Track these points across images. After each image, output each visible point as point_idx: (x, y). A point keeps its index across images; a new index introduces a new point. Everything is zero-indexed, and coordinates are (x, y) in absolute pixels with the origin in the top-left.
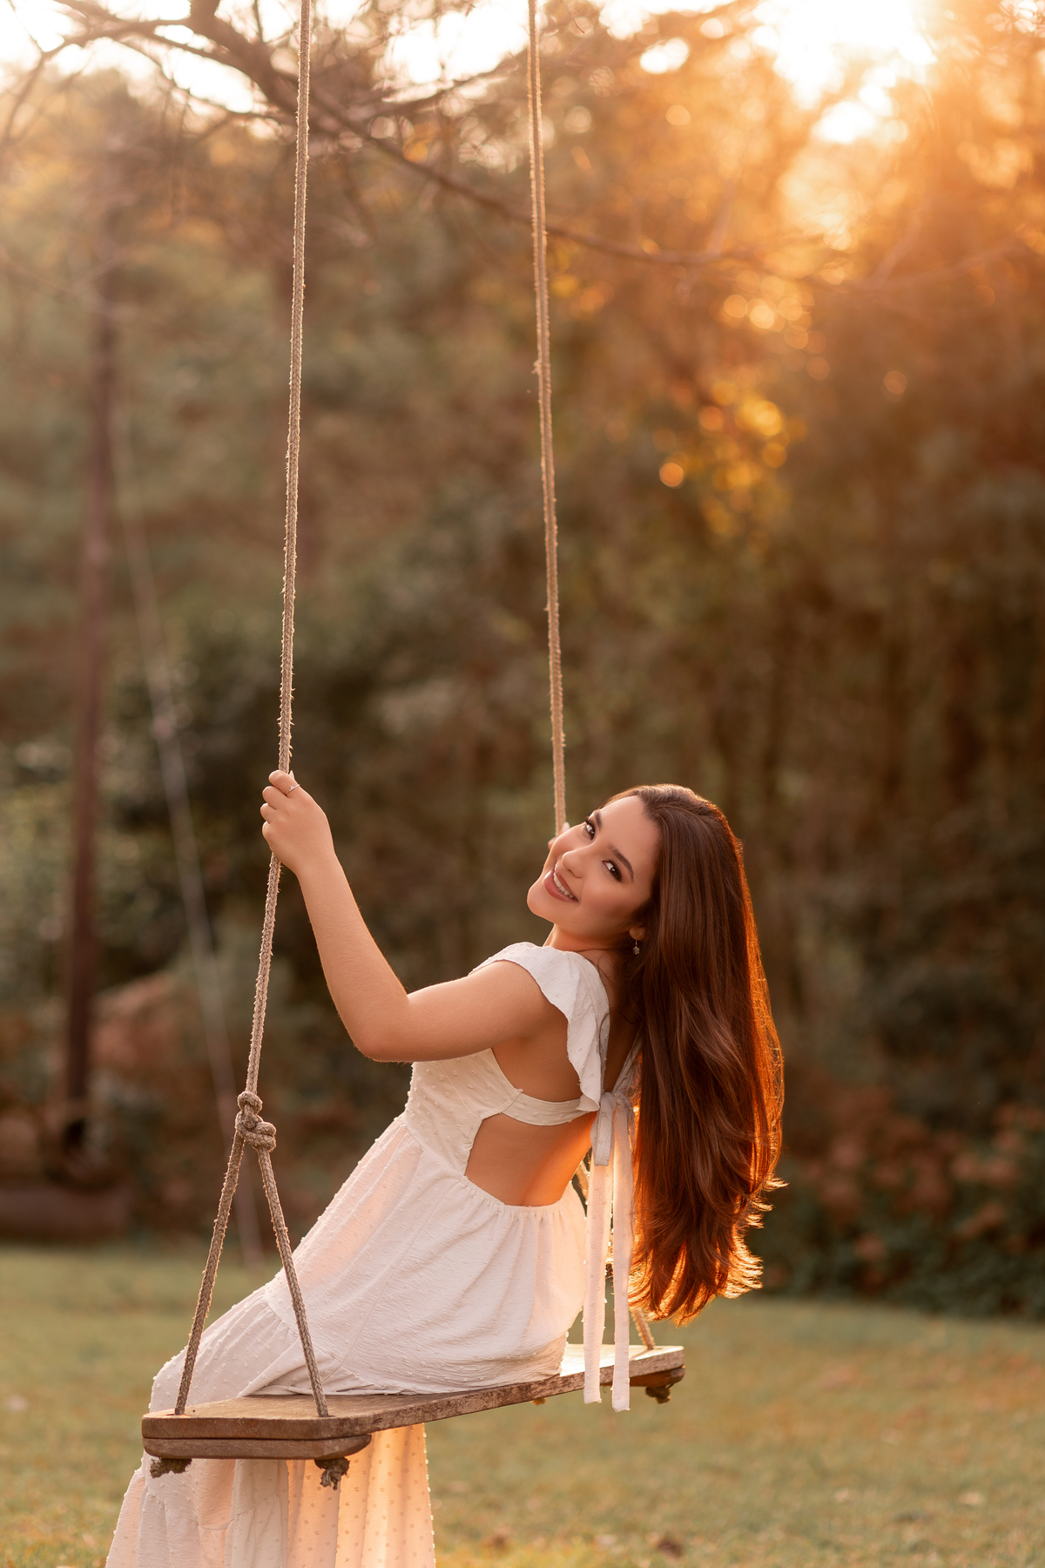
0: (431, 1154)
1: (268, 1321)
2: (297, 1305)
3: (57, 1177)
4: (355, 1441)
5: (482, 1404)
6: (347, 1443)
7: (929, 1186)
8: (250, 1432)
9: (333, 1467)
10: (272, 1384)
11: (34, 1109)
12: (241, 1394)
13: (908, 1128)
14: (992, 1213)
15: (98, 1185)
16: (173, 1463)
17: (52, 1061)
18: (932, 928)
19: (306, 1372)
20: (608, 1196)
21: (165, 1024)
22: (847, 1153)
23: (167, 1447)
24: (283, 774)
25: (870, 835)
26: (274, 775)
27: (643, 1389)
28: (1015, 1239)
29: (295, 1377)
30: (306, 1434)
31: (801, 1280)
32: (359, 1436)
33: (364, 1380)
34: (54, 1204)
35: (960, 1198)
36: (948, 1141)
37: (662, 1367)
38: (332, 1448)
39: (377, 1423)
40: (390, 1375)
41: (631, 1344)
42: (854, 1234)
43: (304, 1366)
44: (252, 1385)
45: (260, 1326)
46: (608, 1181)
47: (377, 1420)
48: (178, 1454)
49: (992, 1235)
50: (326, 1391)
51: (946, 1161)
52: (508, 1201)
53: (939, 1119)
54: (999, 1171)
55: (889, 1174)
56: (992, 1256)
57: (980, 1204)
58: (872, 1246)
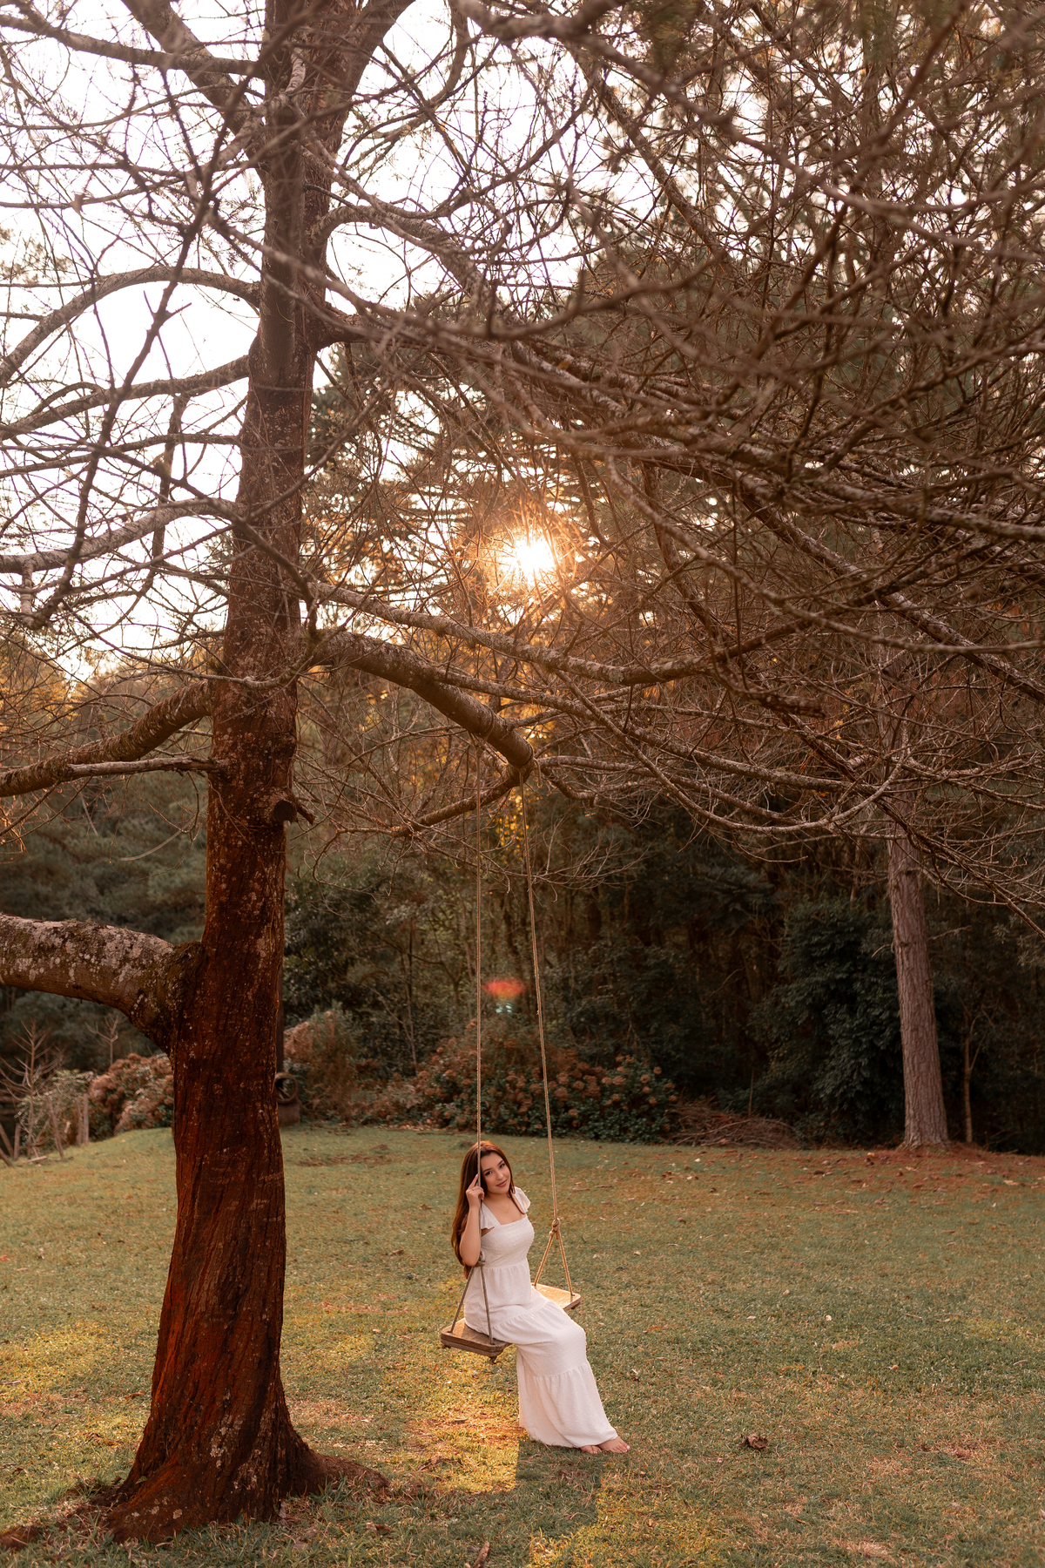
7: (593, 1088)
13: (584, 1065)
14: (616, 1097)
15: (289, 1103)
18: (589, 987)
21: (308, 1038)
35: (605, 1091)
36: (599, 1070)
42: (567, 1108)
49: (616, 1104)
51: (599, 1077)
53: (592, 1059)
54: (618, 1080)
55: (579, 1084)
56: (616, 1112)
57: (612, 1093)
58: (573, 1113)
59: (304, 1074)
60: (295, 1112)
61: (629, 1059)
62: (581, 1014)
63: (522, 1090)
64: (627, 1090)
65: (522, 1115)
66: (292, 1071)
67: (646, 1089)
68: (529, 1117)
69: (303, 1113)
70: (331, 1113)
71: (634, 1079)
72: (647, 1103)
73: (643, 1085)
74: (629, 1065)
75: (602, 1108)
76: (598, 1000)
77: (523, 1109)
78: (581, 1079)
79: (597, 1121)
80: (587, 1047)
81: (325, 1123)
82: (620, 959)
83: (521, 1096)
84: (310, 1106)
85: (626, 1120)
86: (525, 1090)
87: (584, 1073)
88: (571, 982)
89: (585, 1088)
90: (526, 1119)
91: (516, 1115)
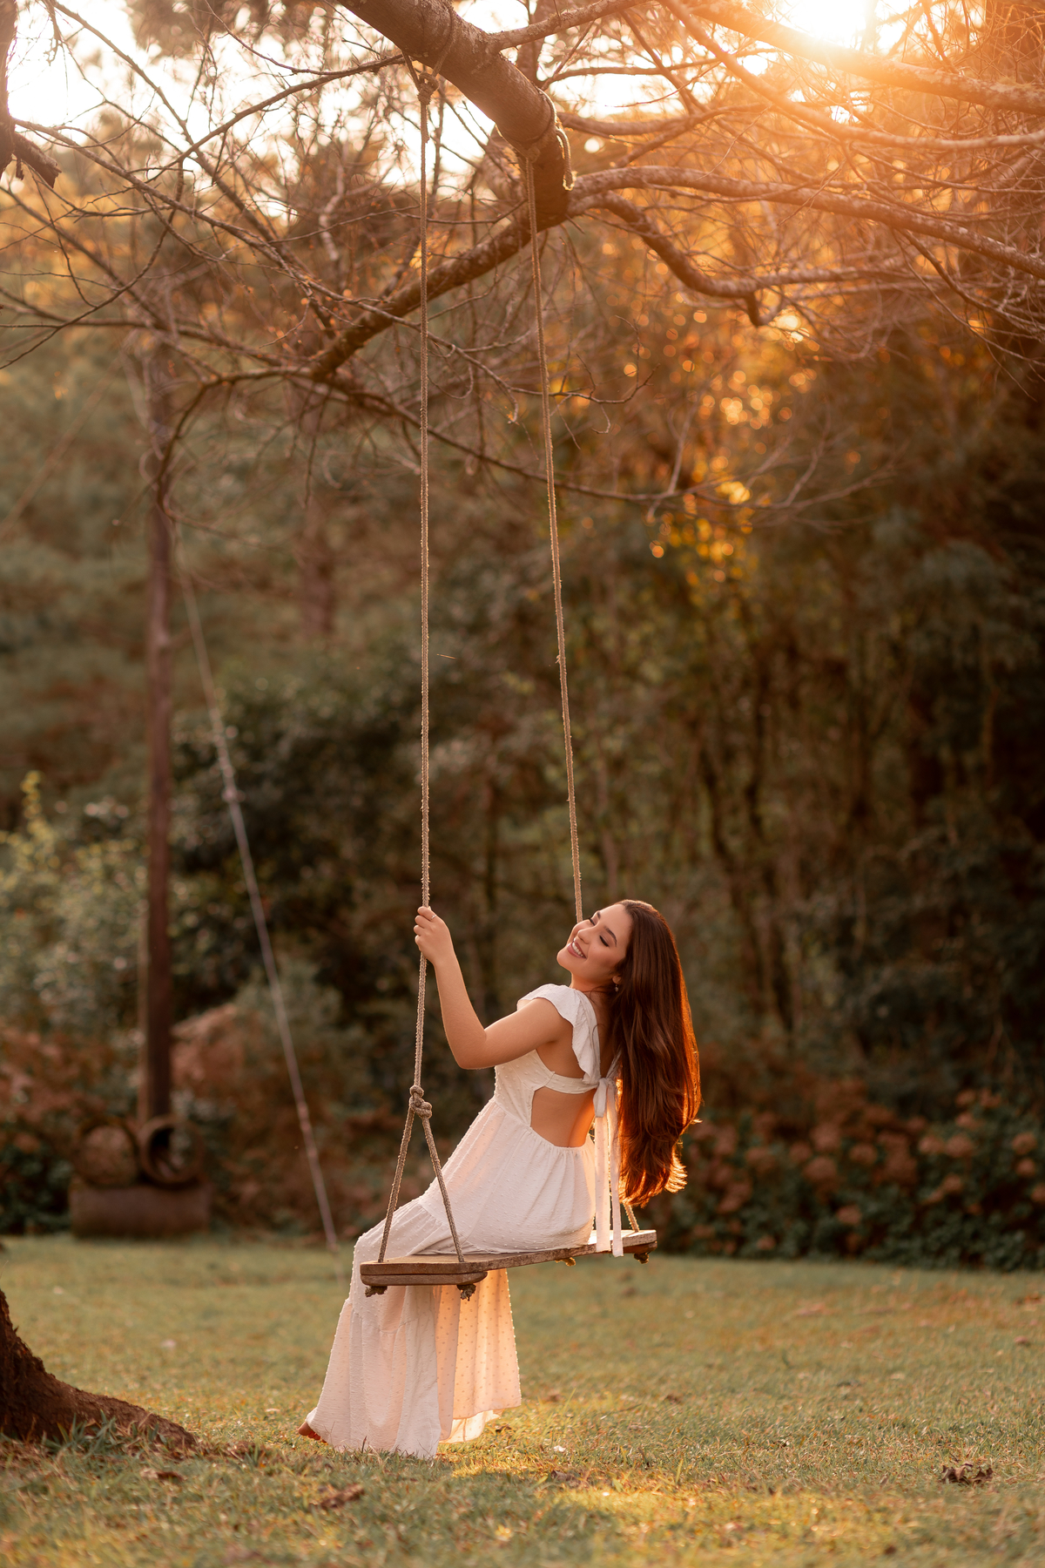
0: (510, 1116)
1: (424, 1216)
2: (446, 1202)
3: (144, 1179)
4: (479, 1275)
5: (545, 1258)
6: (475, 1276)
7: (899, 1162)
8: (422, 1271)
9: (467, 1289)
10: (426, 1249)
11: (123, 1120)
12: (408, 1254)
13: (881, 1113)
14: (953, 1183)
15: (183, 1186)
16: (378, 1289)
17: (137, 1079)
18: (901, 937)
19: (452, 1241)
20: (605, 1136)
21: (233, 1043)
22: (826, 1136)
23: (375, 1280)
24: (426, 908)
25: (842, 857)
26: (420, 909)
27: (633, 1255)
28: (973, 1206)
29: (440, 1246)
30: (453, 1270)
31: (790, 1246)
32: (479, 1272)
33: (479, 1248)
34: (145, 1202)
35: (925, 1171)
36: (915, 1123)
37: (643, 1241)
38: (467, 1278)
39: (490, 1266)
40: (495, 1245)
41: (623, 1229)
42: (835, 1206)
43: (449, 1238)
44: (415, 1249)
45: (418, 1219)
46: (605, 1128)
47: (490, 1264)
48: (381, 1284)
49: (953, 1201)
50: (463, 1252)
51: (913, 1140)
52: (556, 1144)
53: (905, 1104)
54: (957, 1144)
55: (864, 1152)
56: (955, 1218)
57: (942, 1177)
58: (849, 1216)
59: (223, 1127)
60: (198, 1204)
61: (986, 1098)
62: (881, 999)
63: (726, 1159)
64: (981, 1168)
65: (728, 1216)
66: (194, 1118)
67: (1027, 1167)
68: (744, 1222)
69: (216, 1211)
70: (282, 1214)
71: (997, 1142)
72: (1028, 1200)
73: (1018, 1158)
74: (988, 1113)
75: (921, 1211)
76: (922, 971)
77: (730, 1204)
78: (873, 1142)
79: (907, 1236)
80: (892, 1073)
81: (270, 1236)
82: (975, 872)
83: (723, 1174)
84: (234, 1199)
85: (976, 1236)
86: (735, 1162)
87: (879, 1128)
88: (859, 931)
89: (880, 1164)
90: (735, 1226)
91: (712, 1217)
